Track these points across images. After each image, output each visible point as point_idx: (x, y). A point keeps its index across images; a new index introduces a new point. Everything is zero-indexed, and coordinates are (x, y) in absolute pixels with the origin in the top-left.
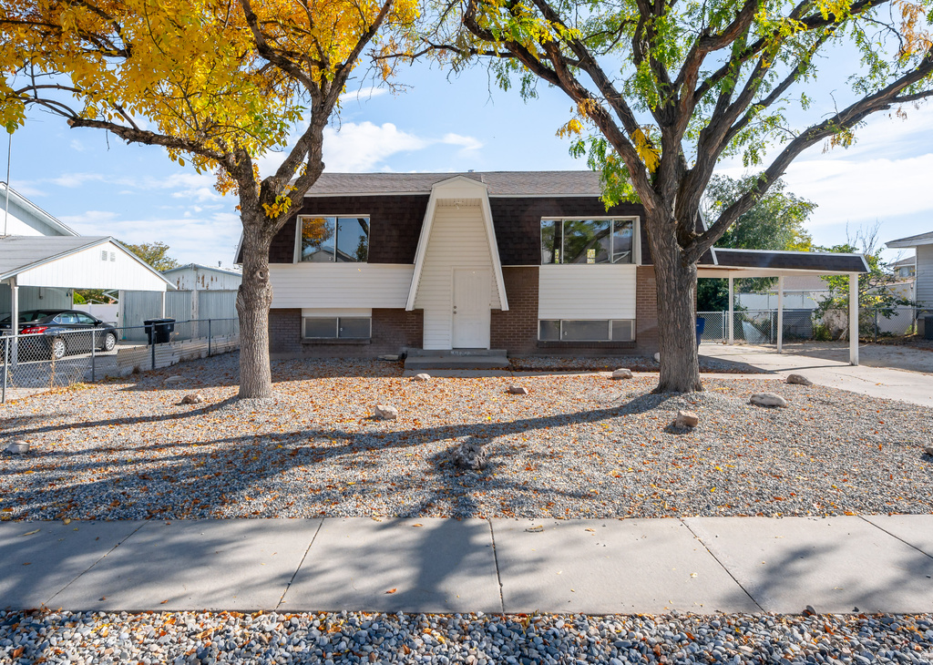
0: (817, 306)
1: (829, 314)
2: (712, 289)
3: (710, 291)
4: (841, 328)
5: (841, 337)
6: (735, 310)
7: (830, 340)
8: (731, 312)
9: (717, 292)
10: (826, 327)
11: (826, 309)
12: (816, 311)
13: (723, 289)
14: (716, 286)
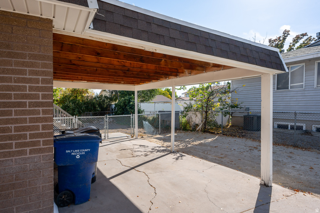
0: (183, 110)
1: (190, 114)
2: (128, 100)
3: (127, 101)
4: (197, 123)
5: (198, 129)
6: (139, 113)
7: (191, 131)
8: (136, 115)
9: (130, 102)
10: (188, 122)
11: (187, 111)
12: (182, 112)
13: (133, 100)
14: (130, 99)
